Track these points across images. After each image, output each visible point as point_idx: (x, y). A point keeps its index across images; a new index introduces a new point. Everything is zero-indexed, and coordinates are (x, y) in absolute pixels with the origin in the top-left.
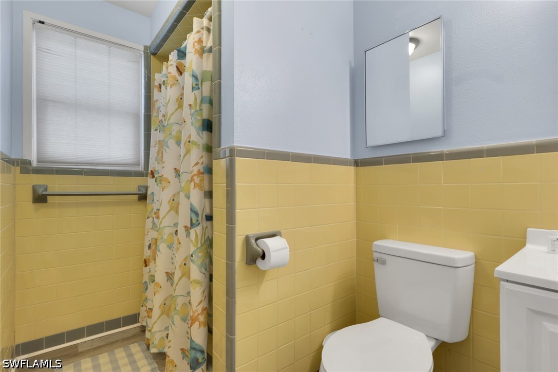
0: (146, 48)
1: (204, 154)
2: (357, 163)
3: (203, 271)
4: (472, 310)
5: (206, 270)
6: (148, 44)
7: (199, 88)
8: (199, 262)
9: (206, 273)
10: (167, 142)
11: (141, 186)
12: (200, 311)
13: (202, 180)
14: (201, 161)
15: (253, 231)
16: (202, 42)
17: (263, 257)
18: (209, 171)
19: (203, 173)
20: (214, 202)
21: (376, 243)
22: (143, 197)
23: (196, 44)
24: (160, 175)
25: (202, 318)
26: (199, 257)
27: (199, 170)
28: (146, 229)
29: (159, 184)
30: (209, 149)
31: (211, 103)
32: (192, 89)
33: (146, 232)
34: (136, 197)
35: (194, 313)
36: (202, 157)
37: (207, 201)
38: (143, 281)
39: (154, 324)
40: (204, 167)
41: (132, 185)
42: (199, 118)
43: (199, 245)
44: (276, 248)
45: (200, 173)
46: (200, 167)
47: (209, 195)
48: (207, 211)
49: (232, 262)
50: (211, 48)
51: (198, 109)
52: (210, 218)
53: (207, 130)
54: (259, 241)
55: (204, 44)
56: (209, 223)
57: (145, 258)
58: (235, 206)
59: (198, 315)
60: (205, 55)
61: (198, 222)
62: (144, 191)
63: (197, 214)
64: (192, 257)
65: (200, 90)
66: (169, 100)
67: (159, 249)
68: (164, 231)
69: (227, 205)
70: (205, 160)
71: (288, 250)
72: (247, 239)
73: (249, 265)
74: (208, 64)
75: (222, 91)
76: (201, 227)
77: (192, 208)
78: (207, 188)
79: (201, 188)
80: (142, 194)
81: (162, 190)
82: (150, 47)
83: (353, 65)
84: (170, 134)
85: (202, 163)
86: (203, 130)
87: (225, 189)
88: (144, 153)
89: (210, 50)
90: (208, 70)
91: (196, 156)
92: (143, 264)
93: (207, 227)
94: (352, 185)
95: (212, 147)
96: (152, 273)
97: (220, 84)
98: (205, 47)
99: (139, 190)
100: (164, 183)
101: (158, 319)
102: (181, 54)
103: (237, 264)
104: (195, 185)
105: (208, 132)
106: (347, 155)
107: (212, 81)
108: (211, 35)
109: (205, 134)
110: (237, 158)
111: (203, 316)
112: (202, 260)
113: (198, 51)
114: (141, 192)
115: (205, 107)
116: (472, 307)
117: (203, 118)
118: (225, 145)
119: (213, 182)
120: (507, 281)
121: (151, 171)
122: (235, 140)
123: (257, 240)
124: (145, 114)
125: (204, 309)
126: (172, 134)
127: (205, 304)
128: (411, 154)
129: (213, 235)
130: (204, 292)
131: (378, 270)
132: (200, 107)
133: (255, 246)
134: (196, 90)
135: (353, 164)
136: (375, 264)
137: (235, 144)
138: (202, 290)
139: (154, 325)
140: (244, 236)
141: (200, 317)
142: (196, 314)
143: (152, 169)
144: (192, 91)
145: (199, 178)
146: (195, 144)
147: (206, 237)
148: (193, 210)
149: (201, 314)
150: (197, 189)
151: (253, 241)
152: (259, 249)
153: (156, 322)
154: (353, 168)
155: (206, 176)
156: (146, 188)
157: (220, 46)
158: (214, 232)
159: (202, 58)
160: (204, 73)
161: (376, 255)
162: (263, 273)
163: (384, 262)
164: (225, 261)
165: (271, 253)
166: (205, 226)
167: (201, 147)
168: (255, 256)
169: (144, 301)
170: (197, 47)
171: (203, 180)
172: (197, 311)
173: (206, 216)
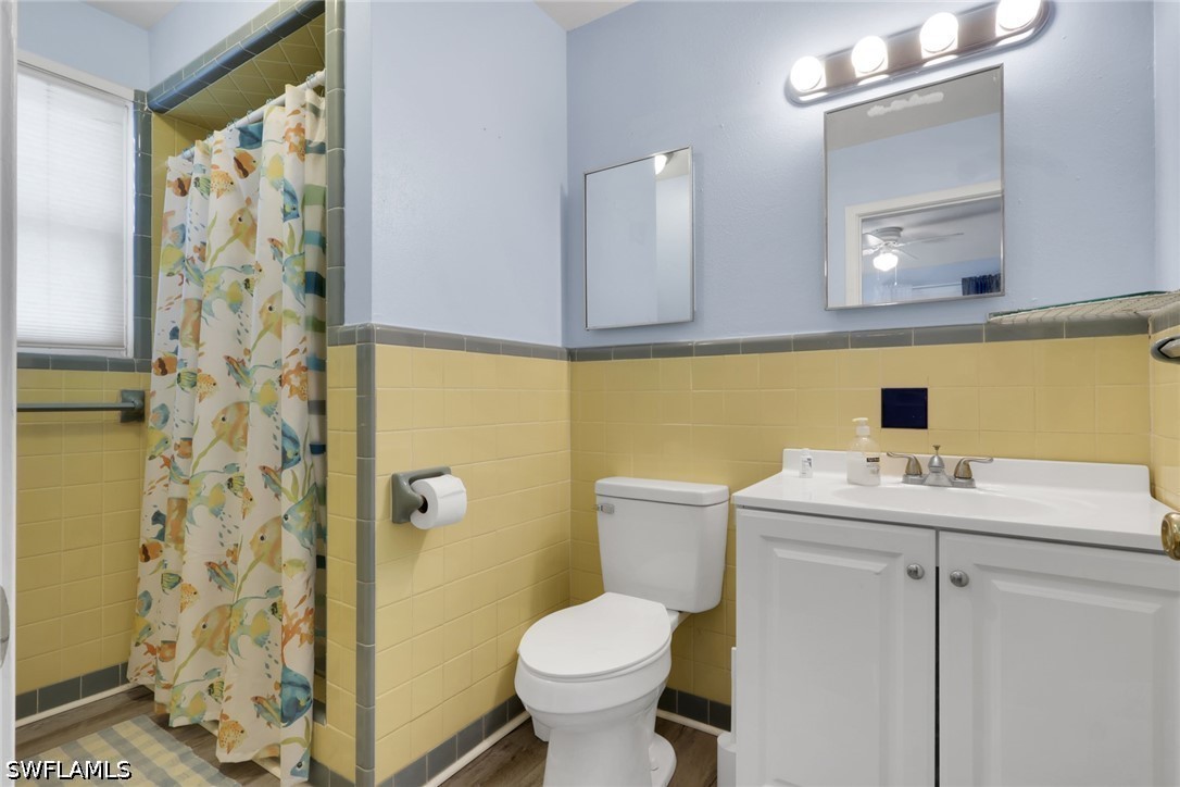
0: (138, 94)
1: (310, 334)
2: (573, 355)
3: (308, 543)
4: (726, 567)
5: (311, 543)
6: (146, 88)
7: (298, 216)
8: (301, 529)
9: (311, 547)
10: (210, 304)
11: (126, 391)
12: (301, 616)
13: (303, 382)
14: (302, 349)
15: (405, 467)
16: (303, 131)
17: (424, 508)
18: (320, 365)
19: (306, 369)
20: (328, 420)
21: (599, 482)
22: (134, 414)
23: (292, 134)
24: (190, 368)
25: (305, 628)
26: (299, 521)
27: (300, 363)
28: (146, 483)
29: (186, 389)
30: (319, 326)
31: (323, 244)
32: (285, 216)
33: (146, 488)
34: (116, 415)
35: (290, 619)
36: (304, 339)
37: (314, 419)
38: (140, 593)
39: (180, 668)
40: (307, 359)
41: (108, 388)
42: (298, 269)
43: (300, 498)
44: (446, 493)
45: (301, 369)
46: (300, 358)
47: (319, 407)
48: (315, 437)
49: (369, 519)
50: (323, 144)
51: (296, 252)
52: (319, 449)
53: (315, 293)
54: (415, 483)
55: (308, 137)
56: (317, 459)
57: (143, 541)
58: (375, 427)
59: (300, 621)
60: (310, 157)
61: (297, 457)
62: (138, 403)
63: (295, 442)
64: (286, 519)
65: (300, 219)
66: (214, 221)
67: (192, 518)
68: (204, 480)
69: (358, 424)
70: (310, 345)
71: (464, 495)
72: (395, 480)
73: (399, 523)
74: (316, 173)
75: (347, 226)
76: (303, 465)
77: (286, 432)
78: (313, 396)
79: (302, 395)
80: (133, 408)
81: (197, 399)
82: (150, 96)
83: (566, 191)
84: (217, 288)
85: (305, 350)
86: (307, 291)
87: (355, 396)
88: (135, 321)
89: (321, 149)
90: (317, 184)
91: (293, 339)
92: (140, 556)
93: (312, 466)
94: (564, 392)
95: (324, 323)
96: (171, 568)
97: (342, 213)
98: (310, 142)
99: (124, 401)
100: (204, 385)
101: (189, 658)
102: (247, 138)
103: (377, 523)
104: (291, 390)
105: (317, 296)
106: (557, 341)
107: (324, 205)
108: (322, 120)
109: (311, 298)
110: (377, 345)
111: (308, 624)
112: (305, 524)
113: (296, 147)
114: (131, 405)
115: (312, 251)
116: (726, 563)
117: (307, 270)
118: (352, 320)
119: (328, 385)
120: (744, 507)
121: (160, 359)
122: (374, 314)
123: (411, 481)
124: (136, 239)
125: (308, 612)
126: (221, 288)
127: (310, 603)
128: (649, 345)
129: (328, 479)
130: (308, 582)
131: (604, 522)
132: (300, 250)
133: (410, 491)
134: (294, 218)
135: (566, 356)
136: (599, 513)
137: (373, 322)
138: (305, 578)
139: (182, 671)
140: (390, 476)
141: (301, 625)
142: (294, 622)
143: (161, 356)
144: (285, 221)
145: (299, 378)
146: (292, 316)
147: (312, 483)
148: (288, 434)
149: (304, 620)
150: (296, 397)
151: (406, 484)
152: (416, 495)
153: (184, 665)
154: (565, 363)
155: (312, 375)
156: (143, 396)
157: (343, 147)
158: (329, 473)
159: (304, 160)
160: (307, 189)
161: (600, 501)
162: (422, 533)
163: (610, 510)
164: (354, 521)
165: (440, 501)
166: (309, 463)
167: (302, 321)
168: (409, 507)
169: (142, 634)
170: (295, 139)
171: (306, 381)
172: (296, 615)
173: (311, 446)
